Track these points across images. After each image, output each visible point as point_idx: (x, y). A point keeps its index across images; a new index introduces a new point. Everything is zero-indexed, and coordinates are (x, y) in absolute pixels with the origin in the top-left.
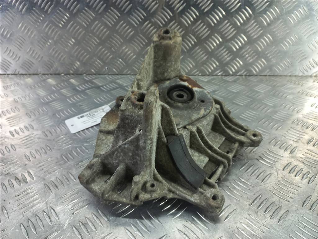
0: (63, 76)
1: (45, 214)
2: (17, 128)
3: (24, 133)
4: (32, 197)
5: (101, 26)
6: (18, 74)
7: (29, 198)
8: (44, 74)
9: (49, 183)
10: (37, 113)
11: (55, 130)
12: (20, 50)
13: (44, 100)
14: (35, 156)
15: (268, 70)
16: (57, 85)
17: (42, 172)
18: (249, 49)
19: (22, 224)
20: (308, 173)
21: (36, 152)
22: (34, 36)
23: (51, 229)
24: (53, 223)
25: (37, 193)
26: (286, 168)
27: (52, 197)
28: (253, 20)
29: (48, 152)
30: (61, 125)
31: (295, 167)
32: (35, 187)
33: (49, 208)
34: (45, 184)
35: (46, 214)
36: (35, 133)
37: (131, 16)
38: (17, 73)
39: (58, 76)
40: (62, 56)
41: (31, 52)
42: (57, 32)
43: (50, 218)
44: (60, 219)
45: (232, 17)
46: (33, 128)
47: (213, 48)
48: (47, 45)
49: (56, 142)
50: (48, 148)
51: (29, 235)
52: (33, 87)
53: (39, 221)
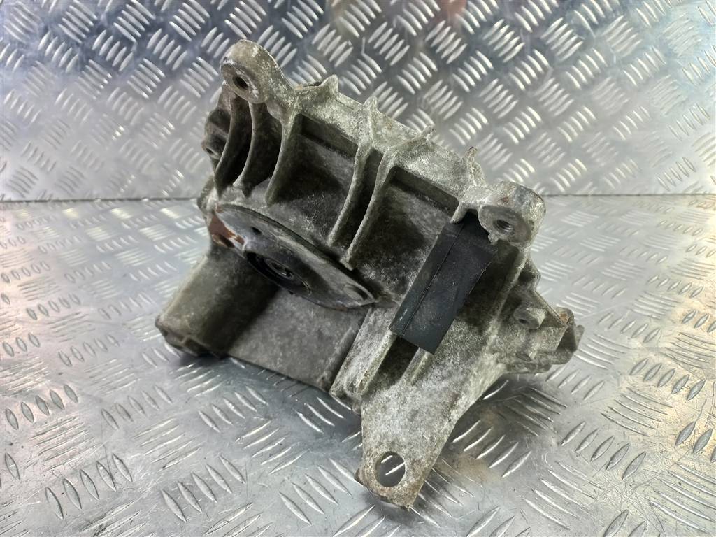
0: (147, 203)
1: (102, 468)
2: (44, 303)
3: (59, 311)
4: (73, 436)
6: (49, 200)
7: (65, 439)
8: (105, 200)
9: (111, 408)
10: (87, 273)
11: (126, 305)
12: (56, 148)
13: (103, 249)
14: (81, 355)
15: (590, 184)
16: (133, 219)
17: (97, 386)
18: (546, 138)
19: (50, 489)
20: (686, 378)
21: (85, 348)
22: (89, 117)
23: (114, 498)
24: (118, 488)
25: (84, 429)
26: (638, 369)
27: (116, 437)
28: (551, 77)
29: (110, 348)
30: (140, 296)
31: (657, 368)
32: (78, 415)
33: (110, 458)
34: (103, 410)
35: (104, 468)
36: (83, 310)
37: (294, 73)
38: (47, 199)
39: (135, 203)
40: (145, 162)
41: (80, 153)
42: (137, 109)
43: (112, 477)
44: (135, 480)
45: (507, 72)
46: (79, 302)
47: (468, 137)
48: (114, 138)
49: (130, 328)
50: (111, 339)
51: (64, 512)
52: (81, 225)
53: (87, 483)
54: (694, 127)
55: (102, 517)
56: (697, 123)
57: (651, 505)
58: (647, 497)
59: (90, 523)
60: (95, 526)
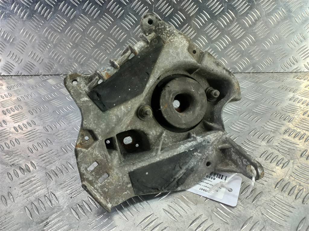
0: (62, 77)
1: (47, 198)
2: (21, 124)
3: (27, 128)
4: (35, 184)
5: (96, 31)
6: (21, 75)
7: (32, 185)
8: (44, 75)
9: (49, 172)
10: (38, 110)
11: (55, 126)
12: (22, 53)
13: (44, 99)
14: (37, 148)
15: (252, 68)
16: (57, 84)
17: (43, 162)
18: (233, 48)
19: (26, 207)
20: (283, 159)
21: (38, 145)
22: (35, 40)
23: (52, 211)
24: (53, 206)
25: (39, 181)
26: (263, 155)
27: (52, 184)
28: (236, 22)
29: (49, 145)
30: (60, 121)
31: (271, 155)
32: (38, 175)
33: (50, 193)
34: (46, 173)
36: (37, 128)
37: (123, 21)
39: (57, 77)
40: (61, 59)
41: (32, 55)
42: (55, 36)
43: (51, 202)
44: (60, 202)
45: (216, 19)
46: (35, 124)
48: (47, 49)
49: (56, 136)
50: (49, 141)
51: (33, 216)
52: (35, 87)
53: (41, 204)
54: (298, 43)
55: (47, 219)
57: (262, 214)
58: (261, 211)
59: (43, 221)
60: (45, 222)
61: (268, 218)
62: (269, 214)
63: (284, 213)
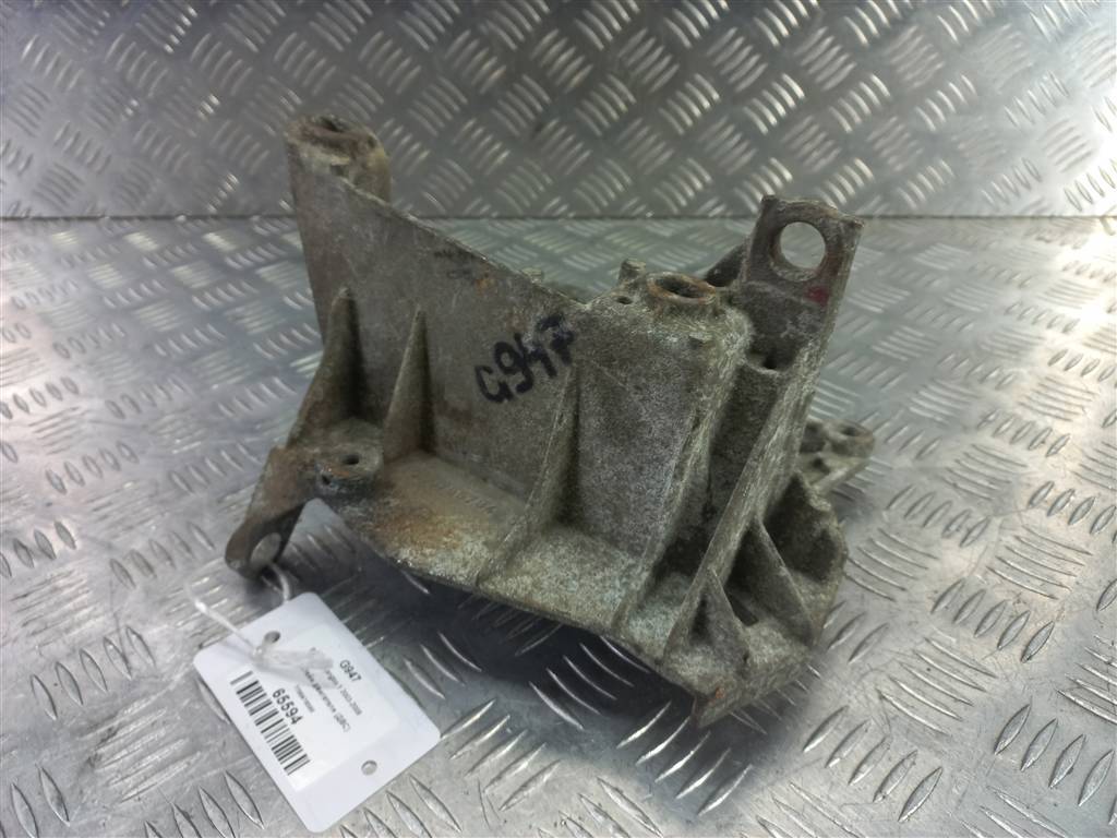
0: (183, 224)
1: (111, 647)
2: (22, 391)
3: (44, 404)
4: (69, 600)
5: (306, 51)
6: (27, 217)
7: (59, 604)
8: (116, 219)
9: (124, 558)
10: (89, 343)
11: (149, 396)
12: (30, 134)
13: (114, 302)
14: (80, 475)
15: (877, 199)
16: (160, 252)
17: (102, 525)
18: (811, 124)
19: (37, 678)
20: (967, 514)
21: (86, 464)
22: (79, 83)
23: (129, 690)
24: (135, 674)
25: (86, 589)
26: (898, 501)
27: (133, 598)
28: (821, 27)
29: (124, 463)
30: (170, 381)
31: (928, 499)
32: (78, 569)
33: (123, 631)
34: (113, 563)
35: (115, 647)
36: (84, 405)
37: (408, 14)
38: (24, 215)
39: (165, 224)
40: (176, 157)
41: (70, 142)
42: (155, 71)
43: (126, 660)
44: (159, 664)
46: (76, 391)
47: (689, 122)
48: (123, 119)
49: (153, 433)
50: (124, 450)
51: (59, 709)
52: (79, 261)
53: (91, 669)
54: (1043, 111)
55: (112, 717)
56: (1048, 104)
57: (882, 698)
58: (879, 688)
59: (94, 726)
60: (103, 730)
61: (899, 709)
62: (904, 697)
63: (956, 692)
